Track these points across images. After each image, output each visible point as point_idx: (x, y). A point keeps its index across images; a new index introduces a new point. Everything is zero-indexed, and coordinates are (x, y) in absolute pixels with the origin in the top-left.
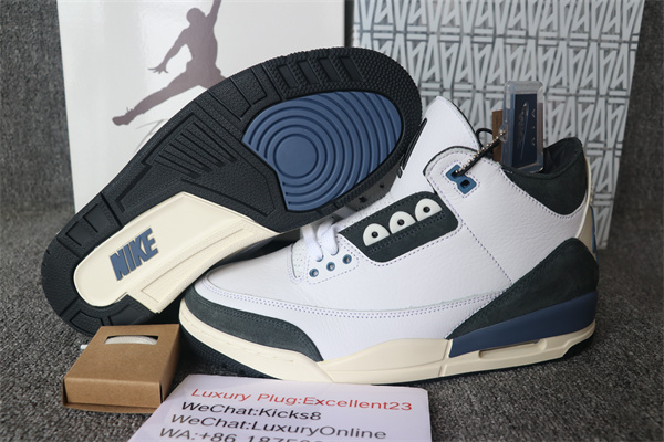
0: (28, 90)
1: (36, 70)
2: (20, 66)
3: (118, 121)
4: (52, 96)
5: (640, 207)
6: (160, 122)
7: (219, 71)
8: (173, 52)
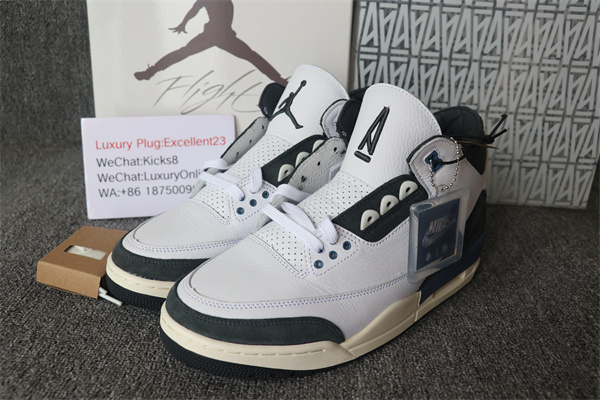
0: (48, 35)
2: (40, 10)
3: (140, 76)
6: (178, 79)
7: (234, 33)
8: (192, 14)
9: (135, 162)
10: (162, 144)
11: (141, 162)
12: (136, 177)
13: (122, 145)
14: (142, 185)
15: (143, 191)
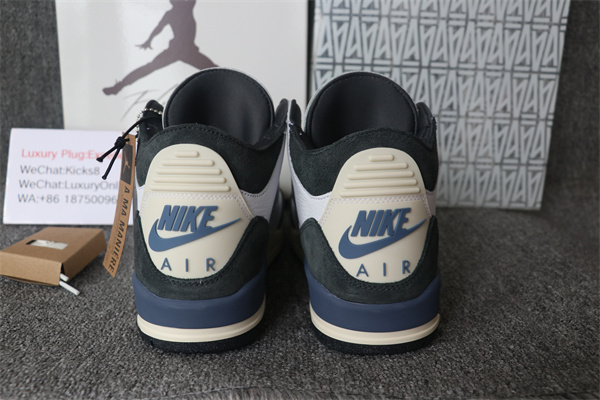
1: (31, 47)
2: (16, 45)
3: (108, 91)
4: (45, 71)
5: (576, 175)
6: (145, 93)
7: (197, 48)
8: (157, 31)
9: (58, 171)
10: (86, 155)
11: (63, 171)
12: (57, 185)
13: (47, 155)
14: (61, 193)
15: (62, 199)
